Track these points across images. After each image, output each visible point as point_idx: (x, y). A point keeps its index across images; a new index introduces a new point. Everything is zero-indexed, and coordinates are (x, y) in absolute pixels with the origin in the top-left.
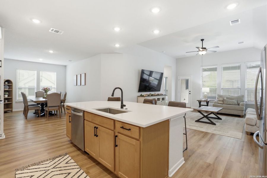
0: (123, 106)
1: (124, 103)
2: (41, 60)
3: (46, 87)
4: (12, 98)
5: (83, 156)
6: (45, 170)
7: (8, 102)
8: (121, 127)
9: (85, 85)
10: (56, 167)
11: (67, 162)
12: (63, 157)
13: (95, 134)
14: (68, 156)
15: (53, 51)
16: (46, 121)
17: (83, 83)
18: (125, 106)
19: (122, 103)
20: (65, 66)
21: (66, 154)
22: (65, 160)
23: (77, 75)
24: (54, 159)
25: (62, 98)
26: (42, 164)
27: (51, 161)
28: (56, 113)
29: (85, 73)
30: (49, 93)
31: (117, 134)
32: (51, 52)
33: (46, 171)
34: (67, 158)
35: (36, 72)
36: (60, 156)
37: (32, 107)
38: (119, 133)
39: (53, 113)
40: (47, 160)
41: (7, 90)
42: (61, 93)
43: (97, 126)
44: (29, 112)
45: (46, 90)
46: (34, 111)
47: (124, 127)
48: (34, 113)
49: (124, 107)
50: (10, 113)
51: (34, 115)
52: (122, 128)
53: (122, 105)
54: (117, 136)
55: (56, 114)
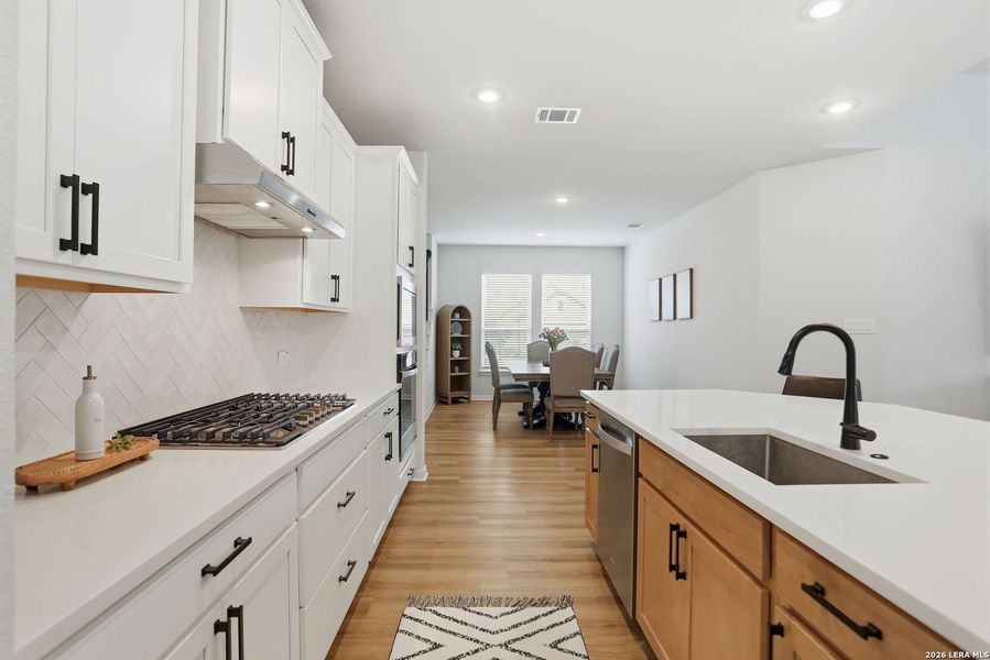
0: (853, 435)
1: (865, 421)
2: (540, 237)
3: (552, 328)
4: (468, 361)
5: (632, 638)
6: (477, 641)
7: (460, 371)
8: (805, 587)
9: (691, 317)
10: (513, 646)
11: (559, 641)
12: (551, 612)
13: (674, 563)
14: (568, 612)
15: (570, 198)
16: (545, 446)
17: (683, 311)
18: (870, 436)
19: (850, 415)
20: (622, 249)
21: (567, 602)
22: (553, 626)
23: (660, 280)
24: (520, 605)
25: (604, 369)
26: (477, 609)
27: (508, 613)
28: (580, 421)
29: (691, 270)
30: (561, 347)
31: (780, 617)
32: (562, 200)
33: (479, 646)
34: (561, 623)
35: (529, 278)
36: (544, 602)
37: (510, 393)
38: (793, 613)
39: (573, 420)
40: (498, 603)
41: (458, 335)
42: (602, 350)
43: (684, 524)
44: (502, 407)
45: (553, 338)
46: (519, 406)
47: (830, 597)
48: (520, 414)
49: (863, 443)
50: (463, 405)
51: (520, 418)
52: (817, 592)
53: (850, 427)
54: (777, 630)
55: (580, 426)
